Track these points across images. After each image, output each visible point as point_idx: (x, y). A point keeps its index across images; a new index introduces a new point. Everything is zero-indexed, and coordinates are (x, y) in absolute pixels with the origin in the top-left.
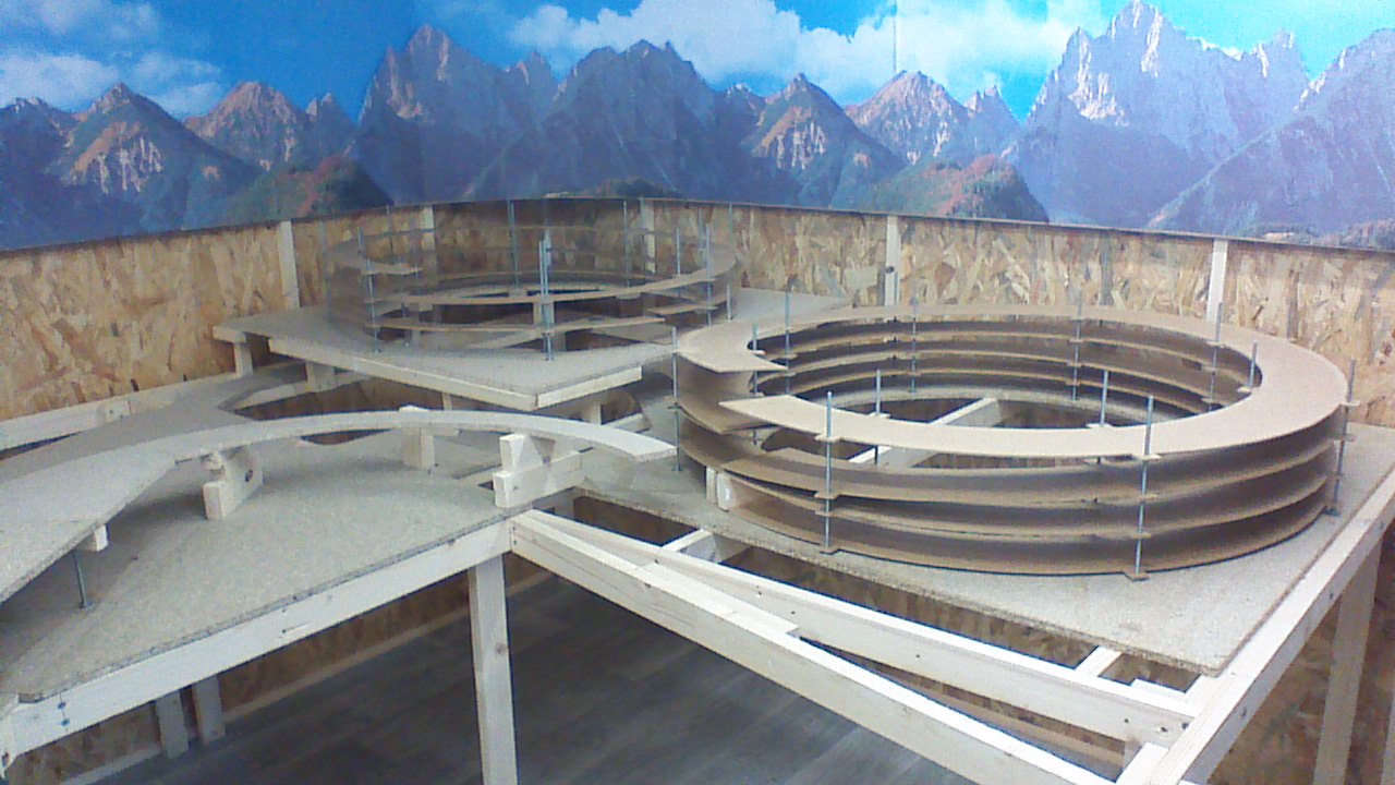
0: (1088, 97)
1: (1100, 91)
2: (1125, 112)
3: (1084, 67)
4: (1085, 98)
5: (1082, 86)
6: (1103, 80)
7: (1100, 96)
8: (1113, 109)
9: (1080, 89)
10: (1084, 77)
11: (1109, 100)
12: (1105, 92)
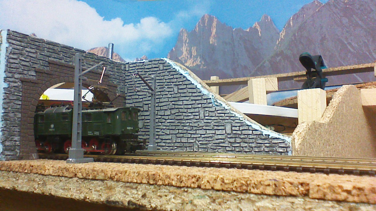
0: (188, 57)
1: (193, 55)
2: (204, 62)
3: (185, 45)
4: (186, 58)
5: (185, 53)
6: (194, 50)
7: (193, 56)
8: (199, 62)
9: (184, 54)
10: (186, 49)
11: (197, 58)
12: (195, 55)
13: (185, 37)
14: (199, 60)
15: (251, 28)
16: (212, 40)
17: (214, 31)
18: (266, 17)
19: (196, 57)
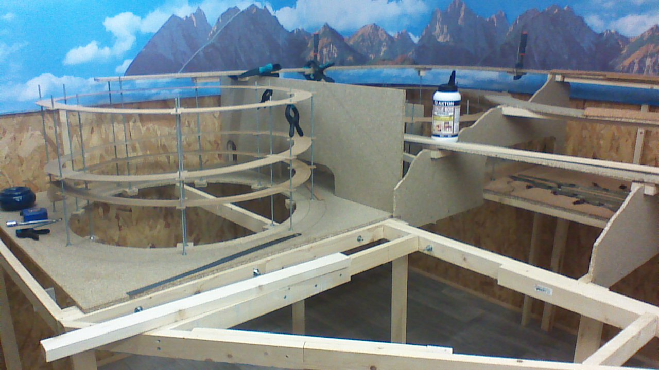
13: (439, 16)
14: (449, 37)
15: (490, 18)
16: (460, 22)
17: (462, 14)
18: (501, 13)
19: (447, 34)
